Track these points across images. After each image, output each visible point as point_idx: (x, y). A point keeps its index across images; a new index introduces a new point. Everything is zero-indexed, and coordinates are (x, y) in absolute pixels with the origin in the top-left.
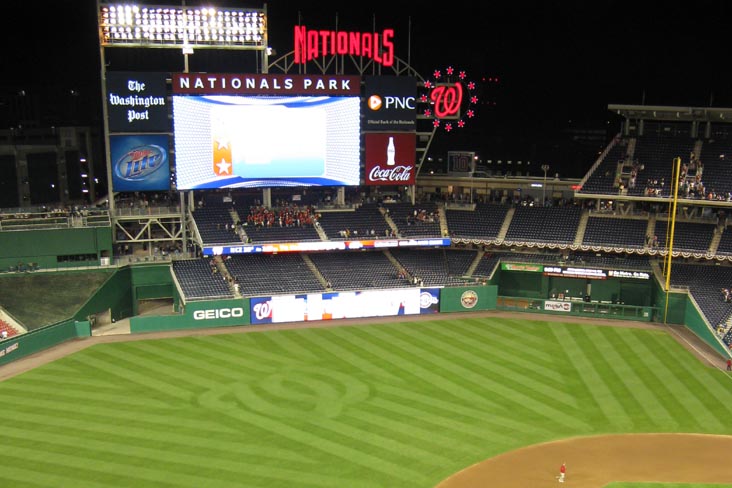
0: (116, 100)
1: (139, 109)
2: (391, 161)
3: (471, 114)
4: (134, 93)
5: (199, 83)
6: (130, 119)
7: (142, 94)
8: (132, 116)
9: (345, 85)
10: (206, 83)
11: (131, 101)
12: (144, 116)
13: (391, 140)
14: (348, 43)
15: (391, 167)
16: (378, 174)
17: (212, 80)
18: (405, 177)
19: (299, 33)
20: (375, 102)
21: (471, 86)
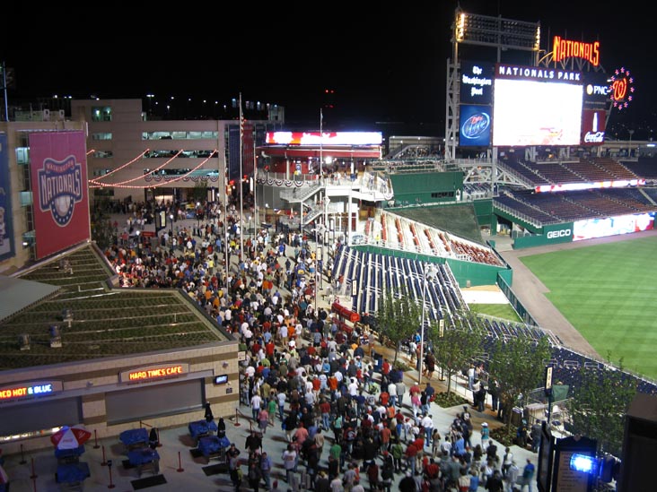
0: (466, 80)
1: (478, 87)
2: (595, 129)
3: (630, 98)
4: (476, 76)
5: (509, 71)
6: (473, 94)
7: (480, 77)
8: (475, 91)
9: (577, 78)
10: (513, 71)
11: (475, 81)
12: (480, 92)
13: (596, 114)
14: (579, 49)
15: (595, 133)
16: (589, 138)
17: (515, 69)
18: (600, 139)
19: (557, 42)
20: (590, 89)
21: (631, 80)
